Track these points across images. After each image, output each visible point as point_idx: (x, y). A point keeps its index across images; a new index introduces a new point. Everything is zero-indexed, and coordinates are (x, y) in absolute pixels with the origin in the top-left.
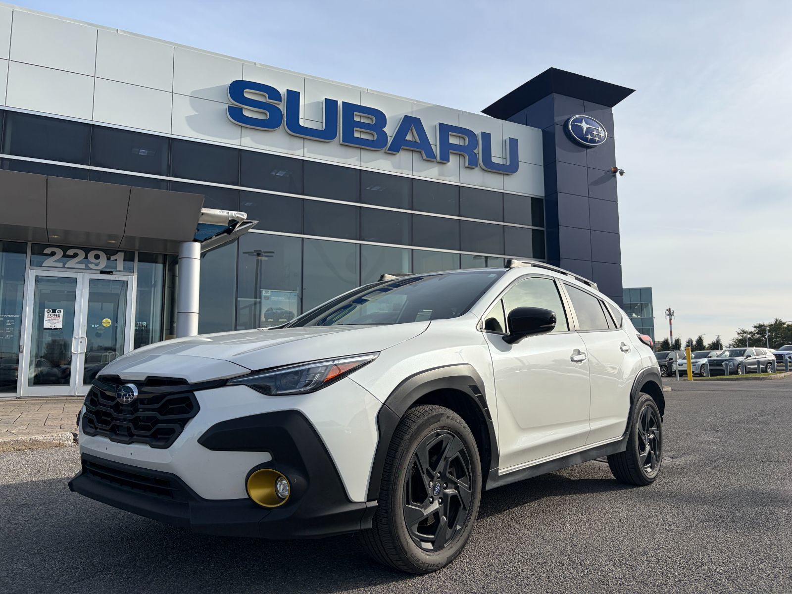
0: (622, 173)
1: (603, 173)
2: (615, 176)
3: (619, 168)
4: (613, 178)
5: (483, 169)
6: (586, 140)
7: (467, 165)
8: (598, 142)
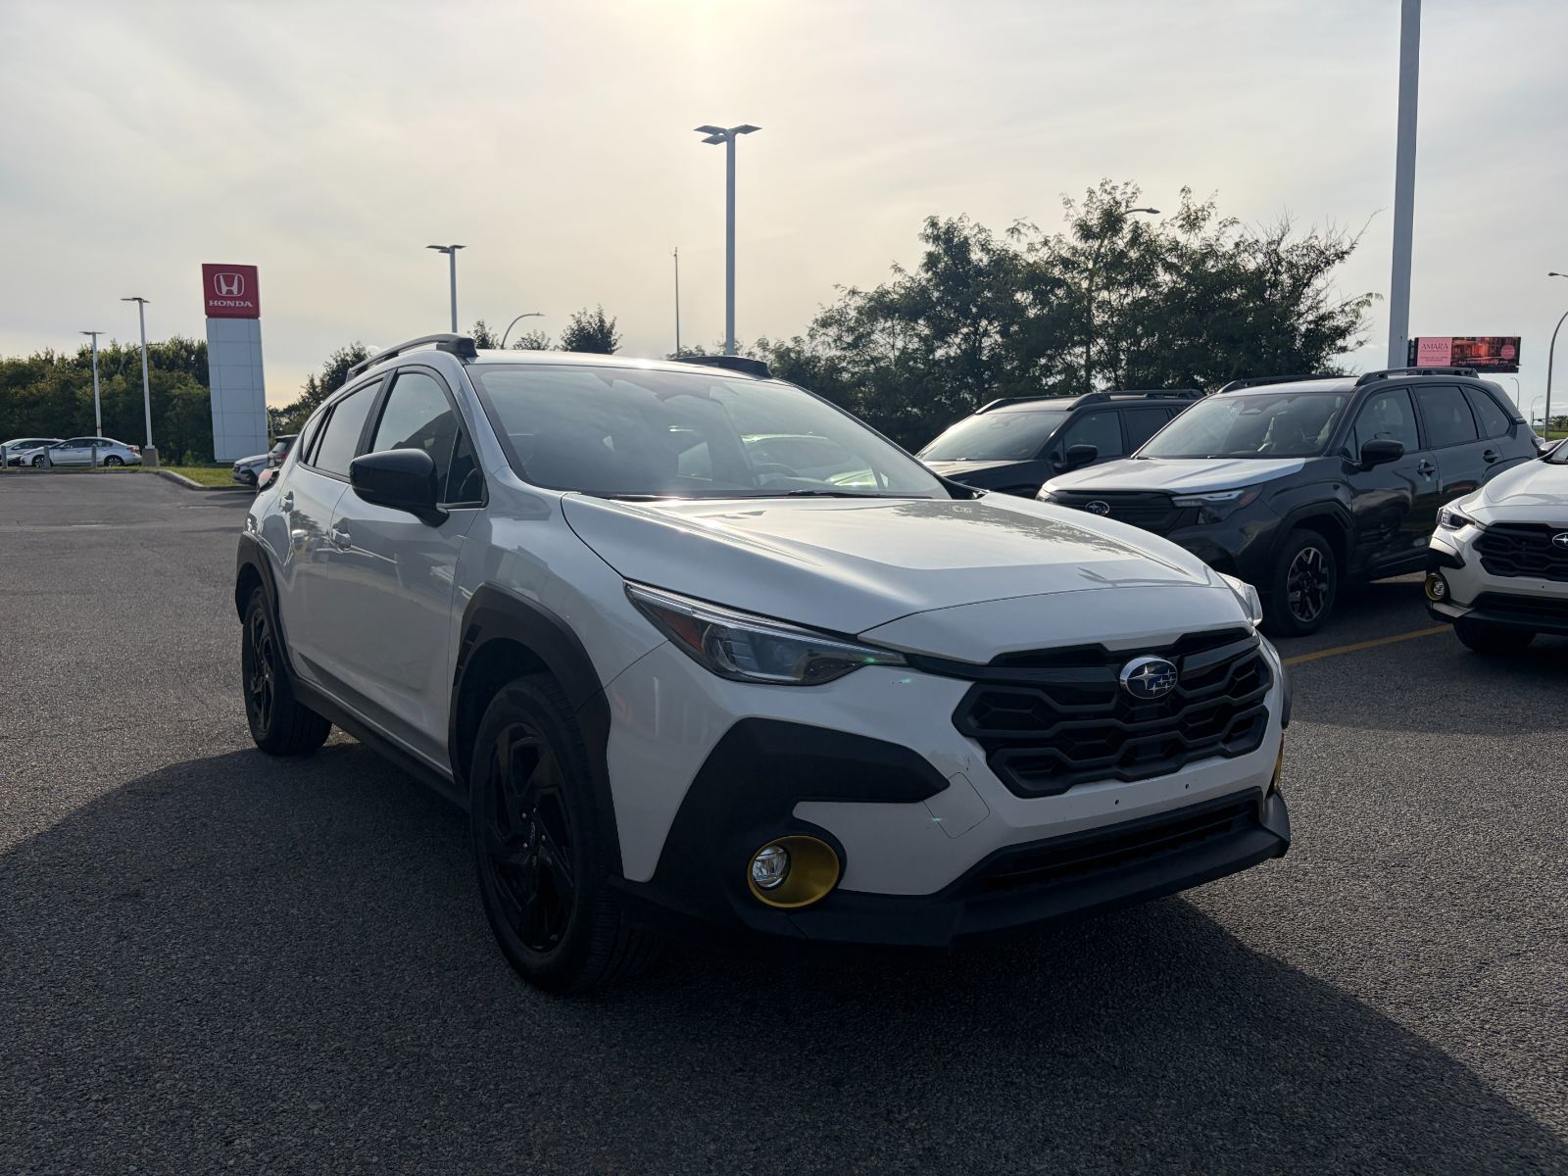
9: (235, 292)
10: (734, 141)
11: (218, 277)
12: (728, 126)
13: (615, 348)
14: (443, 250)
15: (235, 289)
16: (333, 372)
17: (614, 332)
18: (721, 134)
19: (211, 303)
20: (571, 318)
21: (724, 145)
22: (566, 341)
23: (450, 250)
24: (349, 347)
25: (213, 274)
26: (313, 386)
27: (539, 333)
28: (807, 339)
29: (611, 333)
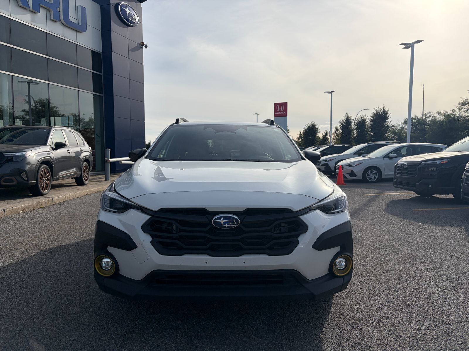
0: (146, 47)
1: (136, 45)
2: (142, 48)
3: (145, 43)
4: (141, 49)
5: (63, 24)
6: (128, 20)
7: (52, 18)
8: (134, 24)
9: (281, 110)
10: (414, 46)
11: (278, 106)
12: (411, 42)
13: (388, 118)
14: (329, 93)
15: (281, 109)
16: (306, 130)
17: (388, 113)
18: (409, 45)
19: (275, 113)
20: (374, 109)
21: (410, 48)
22: (372, 117)
23: (331, 93)
24: (311, 123)
25: (277, 106)
26: (301, 134)
27: (364, 115)
28: (457, 110)
29: (387, 113)
